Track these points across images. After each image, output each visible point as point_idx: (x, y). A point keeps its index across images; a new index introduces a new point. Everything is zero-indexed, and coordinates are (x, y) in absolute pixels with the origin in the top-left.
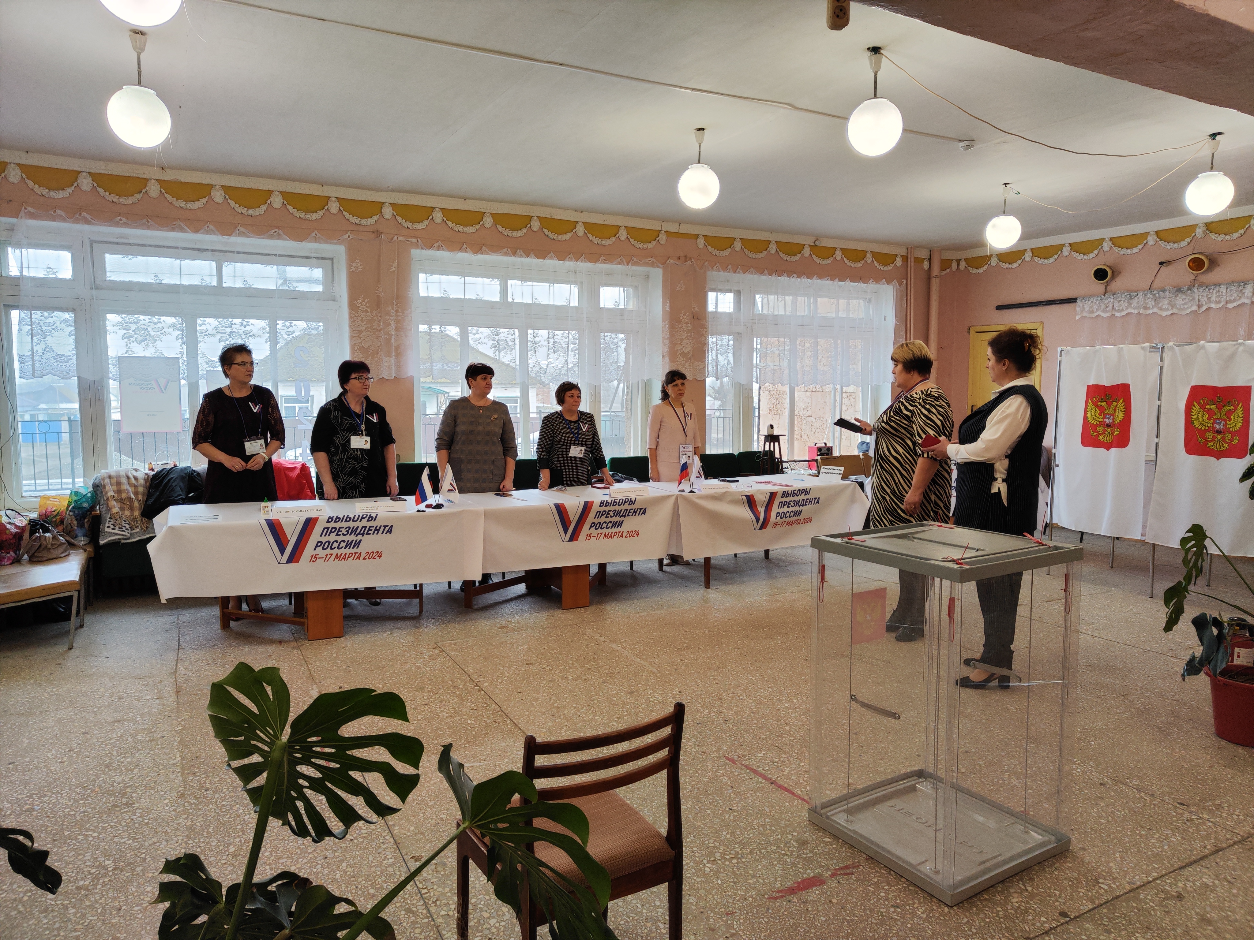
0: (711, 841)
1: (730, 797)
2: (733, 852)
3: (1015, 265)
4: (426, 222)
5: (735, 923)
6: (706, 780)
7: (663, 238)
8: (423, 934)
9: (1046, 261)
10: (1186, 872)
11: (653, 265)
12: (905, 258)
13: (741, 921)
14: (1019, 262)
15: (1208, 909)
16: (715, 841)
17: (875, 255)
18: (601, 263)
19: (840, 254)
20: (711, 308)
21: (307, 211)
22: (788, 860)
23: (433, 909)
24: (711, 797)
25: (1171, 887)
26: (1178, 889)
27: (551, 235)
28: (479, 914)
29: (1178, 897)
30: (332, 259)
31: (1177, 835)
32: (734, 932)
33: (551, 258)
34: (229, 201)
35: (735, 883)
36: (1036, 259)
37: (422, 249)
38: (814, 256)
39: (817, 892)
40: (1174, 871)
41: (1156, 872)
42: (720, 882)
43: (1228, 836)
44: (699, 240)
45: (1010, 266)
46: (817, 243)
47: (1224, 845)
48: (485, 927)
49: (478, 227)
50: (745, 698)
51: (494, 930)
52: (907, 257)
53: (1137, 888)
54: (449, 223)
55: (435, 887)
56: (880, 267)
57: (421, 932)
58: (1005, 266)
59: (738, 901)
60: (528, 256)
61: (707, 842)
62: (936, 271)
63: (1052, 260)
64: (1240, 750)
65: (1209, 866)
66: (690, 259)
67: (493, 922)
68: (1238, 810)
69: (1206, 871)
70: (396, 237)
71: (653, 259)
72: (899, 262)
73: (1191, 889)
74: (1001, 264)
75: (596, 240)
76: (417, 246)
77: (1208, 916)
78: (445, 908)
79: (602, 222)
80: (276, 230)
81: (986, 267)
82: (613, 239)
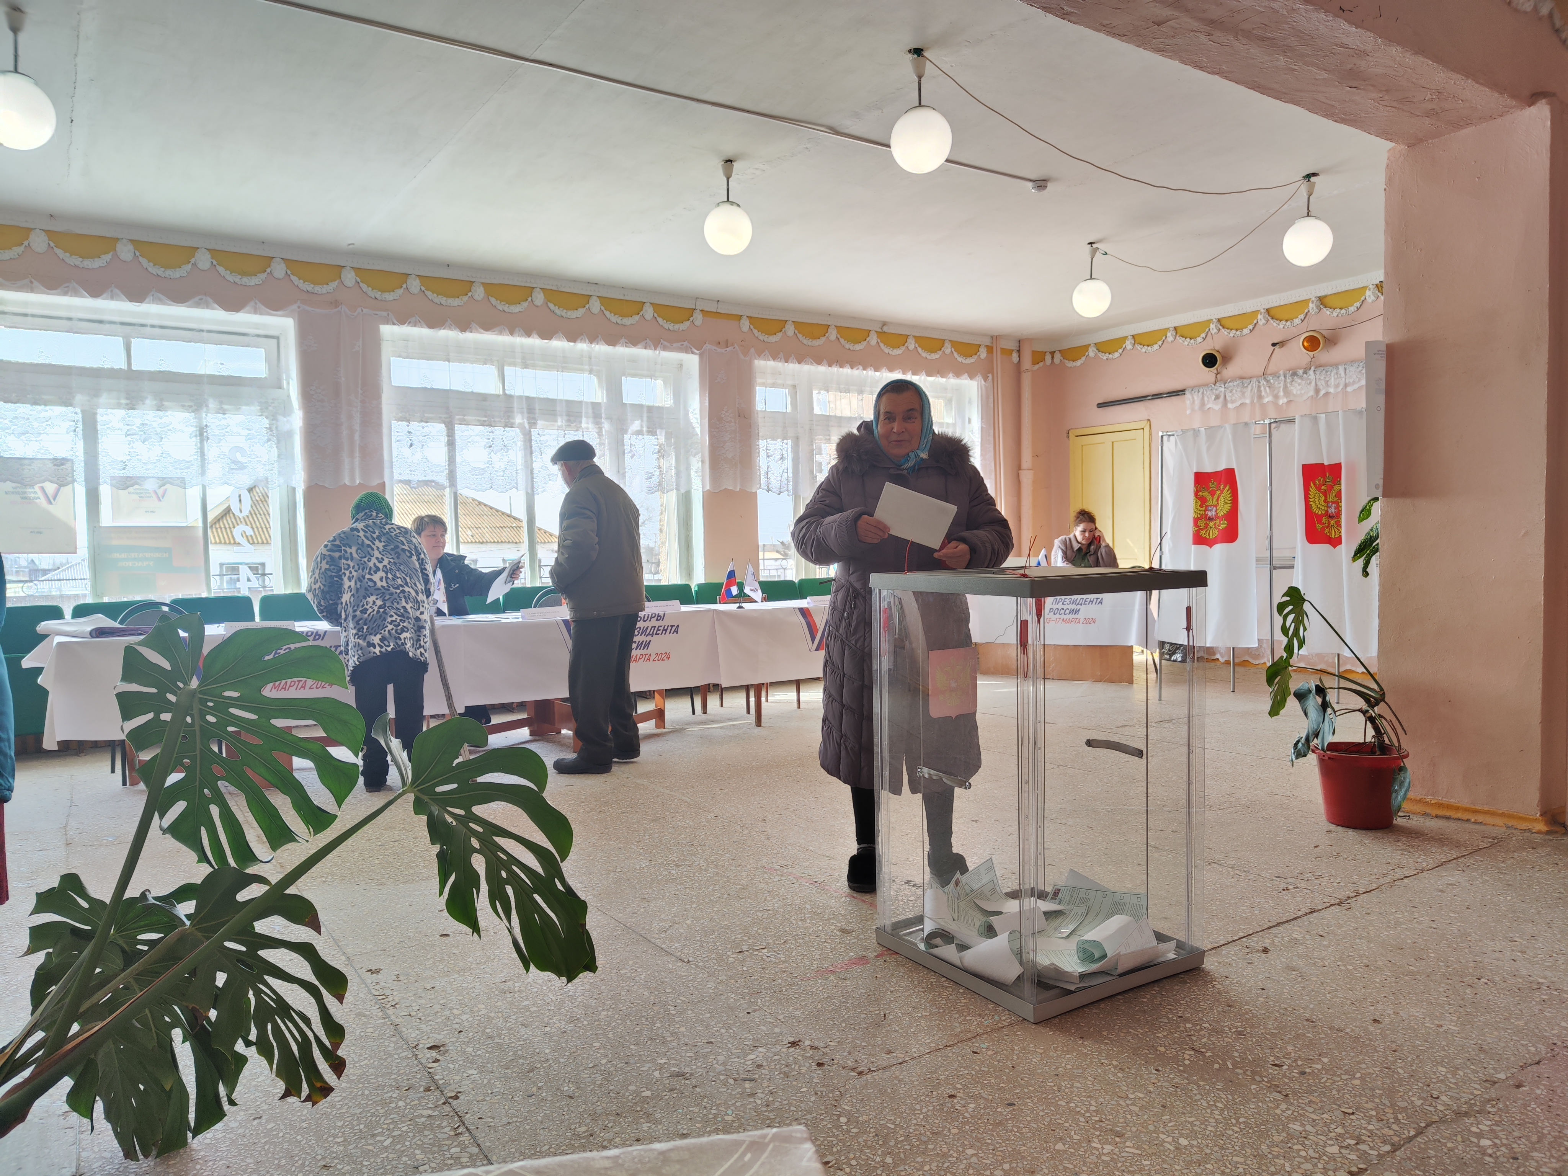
0: (740, 936)
1: (765, 899)
2: (764, 944)
3: (1116, 355)
4: (400, 292)
5: (759, 1000)
6: (738, 887)
7: (698, 318)
8: (377, 1032)
9: (1149, 348)
10: (1274, 930)
11: (687, 350)
12: (990, 349)
13: (767, 999)
14: (1120, 351)
15: (1295, 958)
16: (745, 936)
17: (955, 344)
18: (622, 346)
19: (913, 342)
20: (759, 406)
21: (244, 274)
22: (829, 947)
23: (391, 1011)
24: (743, 900)
25: (1257, 943)
26: (1264, 945)
27: (558, 311)
28: (449, 1012)
29: (1263, 951)
30: (277, 338)
31: (1270, 902)
32: (757, 1008)
33: (559, 339)
34: (141, 259)
35: (763, 969)
36: (1138, 347)
37: (394, 324)
38: (882, 345)
39: (859, 970)
40: (1262, 931)
41: (1243, 932)
42: (745, 969)
43: (1325, 900)
44: (742, 321)
45: (1111, 356)
46: (885, 329)
47: (1320, 908)
48: (454, 1022)
49: (465, 298)
50: (794, 817)
51: (466, 1024)
52: (992, 348)
53: (1221, 946)
54: (428, 293)
55: (395, 993)
56: (960, 359)
57: (375, 1031)
58: (1105, 357)
59: (766, 982)
60: (528, 334)
61: (733, 938)
62: (1027, 363)
63: (1156, 347)
64: (1351, 832)
65: (1300, 924)
66: (732, 345)
67: (464, 1017)
68: (1339, 879)
69: (1298, 928)
70: (359, 310)
71: (685, 344)
72: (983, 353)
73: (1279, 944)
74: (1100, 355)
75: (614, 319)
76: (387, 321)
77: (1294, 963)
78: (406, 1010)
79: (622, 298)
80: (204, 297)
81: (1083, 358)
82: (637, 317)
